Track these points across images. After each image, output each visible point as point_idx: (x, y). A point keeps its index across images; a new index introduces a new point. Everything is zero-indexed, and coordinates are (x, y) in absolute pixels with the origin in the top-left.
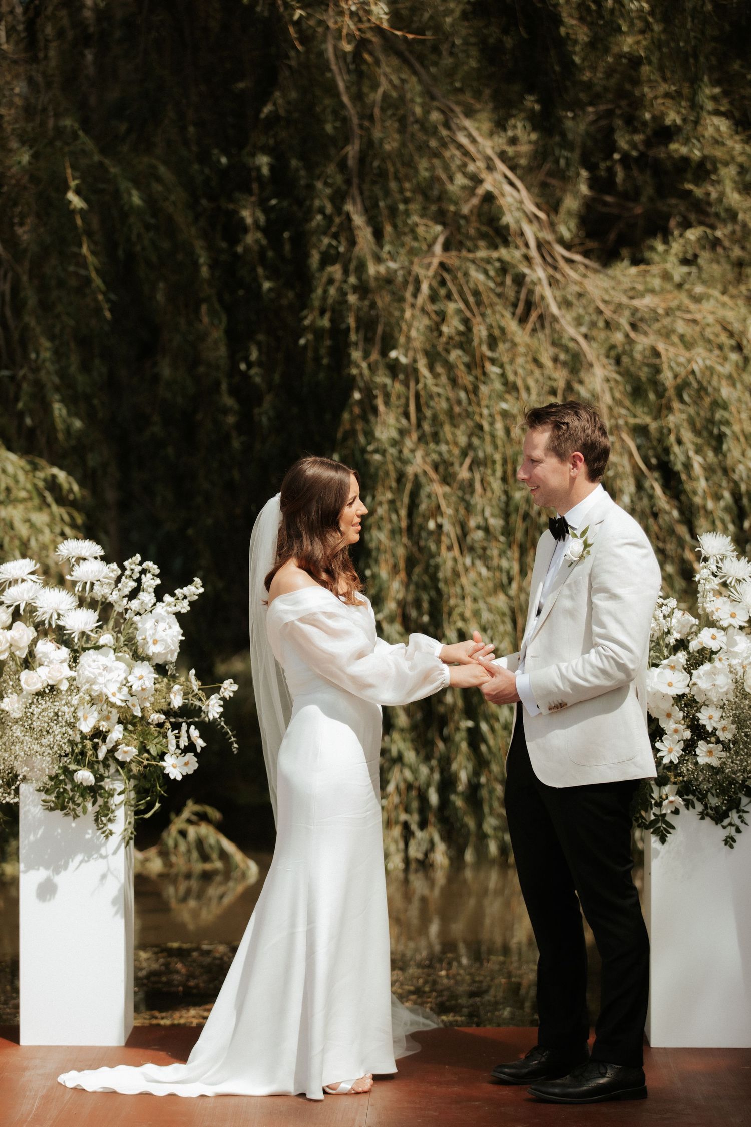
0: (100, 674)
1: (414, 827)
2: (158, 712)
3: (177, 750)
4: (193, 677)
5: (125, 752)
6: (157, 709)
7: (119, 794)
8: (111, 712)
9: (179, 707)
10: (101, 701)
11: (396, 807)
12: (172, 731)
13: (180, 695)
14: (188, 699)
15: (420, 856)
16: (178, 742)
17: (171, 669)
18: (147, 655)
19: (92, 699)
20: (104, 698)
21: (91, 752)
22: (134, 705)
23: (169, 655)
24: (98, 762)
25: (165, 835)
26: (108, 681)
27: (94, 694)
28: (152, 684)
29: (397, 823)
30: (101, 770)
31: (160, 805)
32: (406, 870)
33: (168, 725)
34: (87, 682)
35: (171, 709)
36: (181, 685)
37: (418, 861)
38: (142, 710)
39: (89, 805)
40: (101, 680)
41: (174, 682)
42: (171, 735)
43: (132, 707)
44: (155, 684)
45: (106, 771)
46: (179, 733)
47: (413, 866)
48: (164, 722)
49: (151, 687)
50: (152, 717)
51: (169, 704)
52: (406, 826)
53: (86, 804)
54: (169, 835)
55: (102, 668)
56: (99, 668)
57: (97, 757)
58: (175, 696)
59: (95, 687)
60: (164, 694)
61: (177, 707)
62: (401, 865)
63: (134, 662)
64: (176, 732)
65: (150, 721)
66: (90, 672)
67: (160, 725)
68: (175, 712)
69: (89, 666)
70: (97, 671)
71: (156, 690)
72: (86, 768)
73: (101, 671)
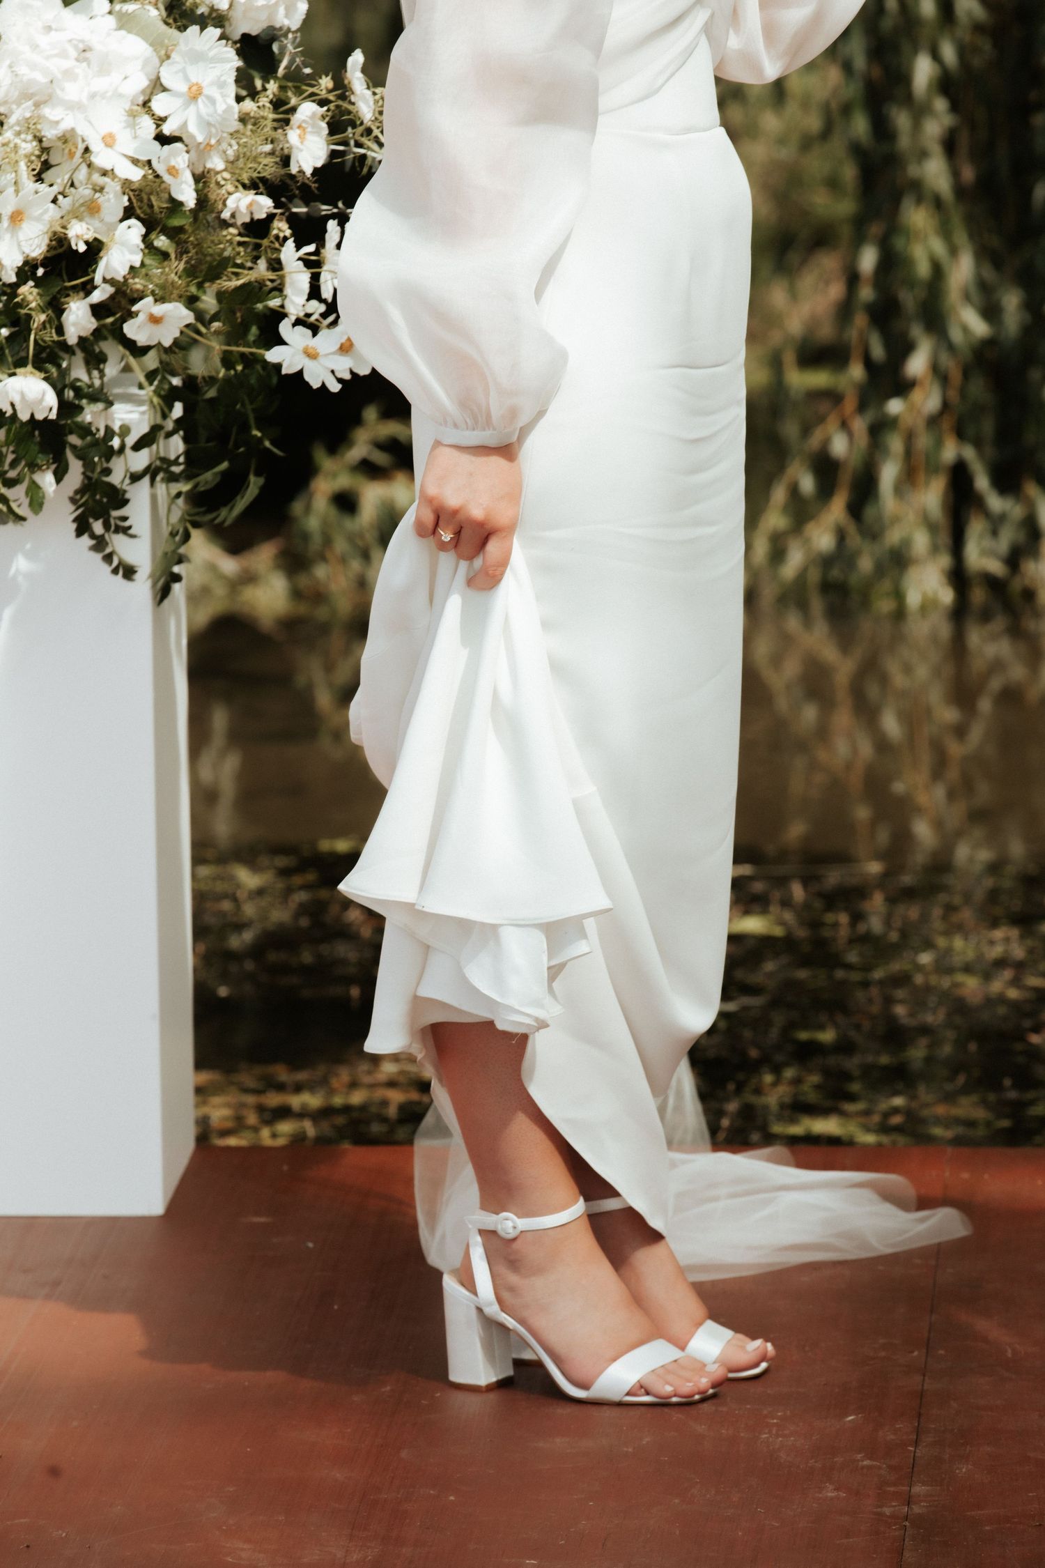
0: (69, 74)
1: (982, 482)
2: (254, 185)
3: (314, 303)
4: (359, 75)
5: (155, 320)
6: (245, 178)
7: (137, 447)
8: (101, 190)
9: (316, 171)
10: (72, 155)
11: (933, 422)
12: (298, 248)
13: (318, 133)
14: (345, 143)
15: (995, 567)
16: (315, 278)
17: (288, 54)
18: (212, 9)
19: (45, 150)
20: (81, 147)
21: (43, 317)
22: (173, 171)
23: (282, 10)
24: (64, 346)
25: (297, 507)
26: (93, 96)
27: (50, 134)
28: (232, 101)
29: (933, 467)
30: (80, 373)
31: (261, 481)
32: (959, 613)
33: (281, 227)
34: (26, 96)
35: (292, 177)
36: (322, 103)
37: (994, 584)
38: (201, 179)
39: (47, 480)
40: (72, 91)
41: (299, 92)
42: (289, 254)
43: (167, 178)
44: (239, 99)
45: (95, 373)
46: (317, 253)
47: (978, 595)
48: (271, 217)
49: (228, 110)
50: (231, 203)
51: (286, 160)
52: (959, 477)
53: (37, 477)
54: (308, 509)
55: (73, 53)
56: (63, 55)
57: (60, 330)
58: (302, 138)
59: (50, 112)
60: (268, 130)
61: (309, 171)
62: (947, 596)
63: (173, 32)
64: (311, 248)
65: (226, 215)
66: (33, 66)
67: (257, 228)
68: (304, 188)
69: (35, 47)
70: (57, 66)
71: (243, 119)
72: (30, 368)
73: (69, 63)
